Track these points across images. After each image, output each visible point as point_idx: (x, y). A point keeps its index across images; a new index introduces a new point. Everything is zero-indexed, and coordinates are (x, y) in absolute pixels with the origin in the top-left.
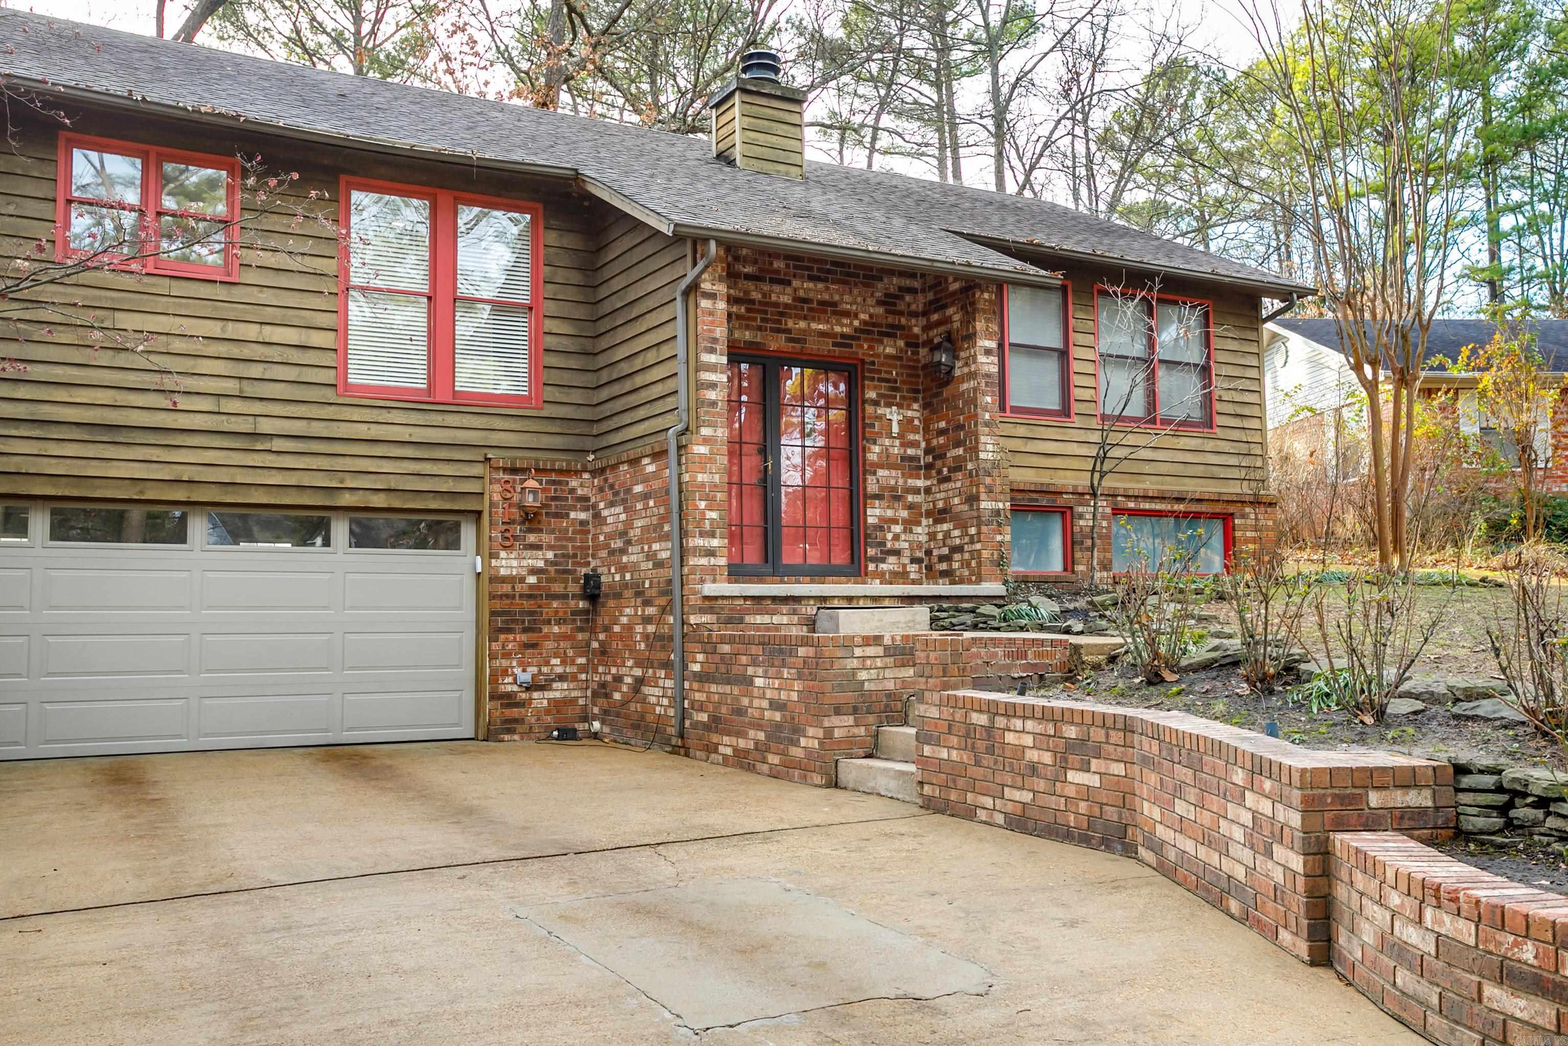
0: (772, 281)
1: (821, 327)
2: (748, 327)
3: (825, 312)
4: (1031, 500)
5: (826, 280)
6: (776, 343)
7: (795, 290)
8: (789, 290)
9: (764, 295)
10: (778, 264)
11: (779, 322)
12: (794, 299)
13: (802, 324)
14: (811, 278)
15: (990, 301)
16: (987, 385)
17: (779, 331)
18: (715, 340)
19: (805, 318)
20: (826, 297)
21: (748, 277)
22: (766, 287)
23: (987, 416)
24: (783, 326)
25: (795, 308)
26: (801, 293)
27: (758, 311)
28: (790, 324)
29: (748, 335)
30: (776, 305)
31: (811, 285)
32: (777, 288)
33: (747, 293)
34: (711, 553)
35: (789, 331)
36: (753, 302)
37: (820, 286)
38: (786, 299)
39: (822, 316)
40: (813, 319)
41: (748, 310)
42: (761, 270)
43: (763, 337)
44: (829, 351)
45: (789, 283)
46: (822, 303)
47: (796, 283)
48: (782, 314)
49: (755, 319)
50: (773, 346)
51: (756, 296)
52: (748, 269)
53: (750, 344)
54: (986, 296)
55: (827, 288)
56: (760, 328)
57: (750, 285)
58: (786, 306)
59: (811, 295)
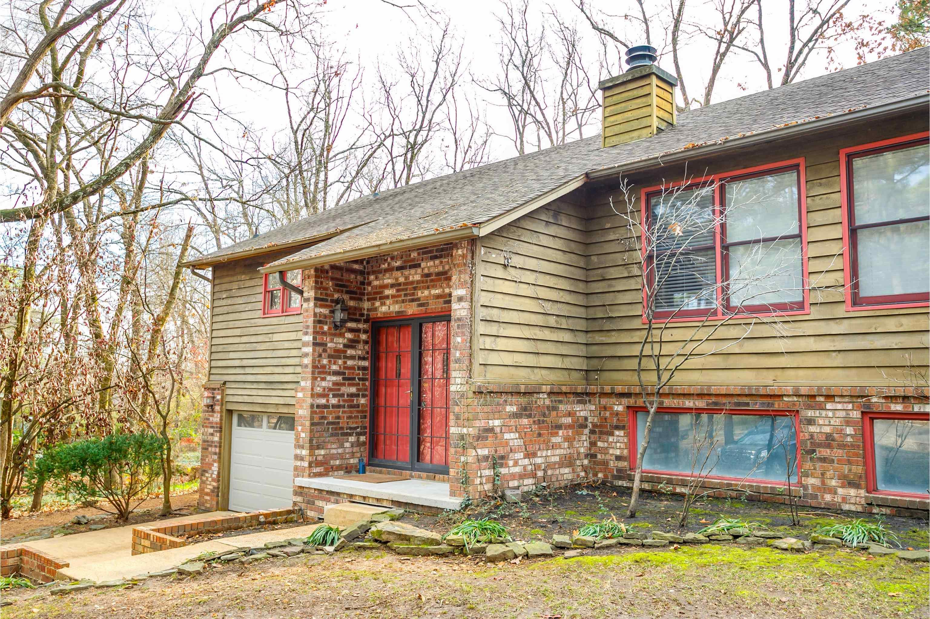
0: (411, 267)
1: (437, 291)
2: (397, 302)
3: (440, 280)
4: (739, 404)
5: (441, 257)
6: (412, 309)
7: (423, 269)
8: (419, 271)
9: (407, 278)
10: (414, 255)
11: (413, 294)
12: (422, 276)
13: (426, 293)
14: (433, 258)
15: (464, 256)
16: (458, 328)
17: (413, 300)
18: (308, 327)
19: (428, 288)
20: (441, 269)
21: (399, 268)
22: (406, 272)
23: (458, 354)
24: (416, 297)
25: (423, 282)
26: (426, 271)
27: (403, 290)
28: (420, 294)
29: (396, 308)
30: (412, 283)
31: (431, 263)
32: (413, 271)
33: (397, 279)
34: (302, 459)
35: (418, 299)
36: (400, 284)
37: (437, 262)
38: (417, 278)
39: (438, 283)
40: (434, 287)
41: (398, 291)
42: (405, 262)
43: (405, 307)
44: (442, 308)
45: (419, 265)
46: (438, 274)
47: (423, 265)
48: (415, 288)
49: (400, 296)
50: (410, 312)
51: (402, 280)
52: (398, 263)
53: (398, 312)
54: (460, 252)
55: (441, 262)
56: (403, 301)
57: (398, 274)
58: (418, 282)
59: (432, 270)
